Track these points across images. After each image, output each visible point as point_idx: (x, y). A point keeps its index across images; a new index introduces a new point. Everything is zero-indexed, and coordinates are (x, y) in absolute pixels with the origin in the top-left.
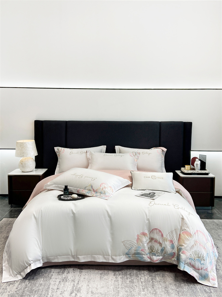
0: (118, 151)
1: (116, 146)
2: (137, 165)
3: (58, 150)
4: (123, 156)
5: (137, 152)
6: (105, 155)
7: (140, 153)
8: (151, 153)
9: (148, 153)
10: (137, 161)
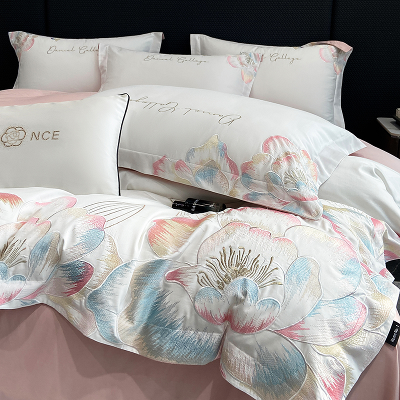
0: (196, 50)
1: (192, 35)
4: (205, 62)
5: (254, 54)
6: (150, 58)
7: (264, 57)
8: (297, 59)
9: (289, 58)
10: (251, 80)
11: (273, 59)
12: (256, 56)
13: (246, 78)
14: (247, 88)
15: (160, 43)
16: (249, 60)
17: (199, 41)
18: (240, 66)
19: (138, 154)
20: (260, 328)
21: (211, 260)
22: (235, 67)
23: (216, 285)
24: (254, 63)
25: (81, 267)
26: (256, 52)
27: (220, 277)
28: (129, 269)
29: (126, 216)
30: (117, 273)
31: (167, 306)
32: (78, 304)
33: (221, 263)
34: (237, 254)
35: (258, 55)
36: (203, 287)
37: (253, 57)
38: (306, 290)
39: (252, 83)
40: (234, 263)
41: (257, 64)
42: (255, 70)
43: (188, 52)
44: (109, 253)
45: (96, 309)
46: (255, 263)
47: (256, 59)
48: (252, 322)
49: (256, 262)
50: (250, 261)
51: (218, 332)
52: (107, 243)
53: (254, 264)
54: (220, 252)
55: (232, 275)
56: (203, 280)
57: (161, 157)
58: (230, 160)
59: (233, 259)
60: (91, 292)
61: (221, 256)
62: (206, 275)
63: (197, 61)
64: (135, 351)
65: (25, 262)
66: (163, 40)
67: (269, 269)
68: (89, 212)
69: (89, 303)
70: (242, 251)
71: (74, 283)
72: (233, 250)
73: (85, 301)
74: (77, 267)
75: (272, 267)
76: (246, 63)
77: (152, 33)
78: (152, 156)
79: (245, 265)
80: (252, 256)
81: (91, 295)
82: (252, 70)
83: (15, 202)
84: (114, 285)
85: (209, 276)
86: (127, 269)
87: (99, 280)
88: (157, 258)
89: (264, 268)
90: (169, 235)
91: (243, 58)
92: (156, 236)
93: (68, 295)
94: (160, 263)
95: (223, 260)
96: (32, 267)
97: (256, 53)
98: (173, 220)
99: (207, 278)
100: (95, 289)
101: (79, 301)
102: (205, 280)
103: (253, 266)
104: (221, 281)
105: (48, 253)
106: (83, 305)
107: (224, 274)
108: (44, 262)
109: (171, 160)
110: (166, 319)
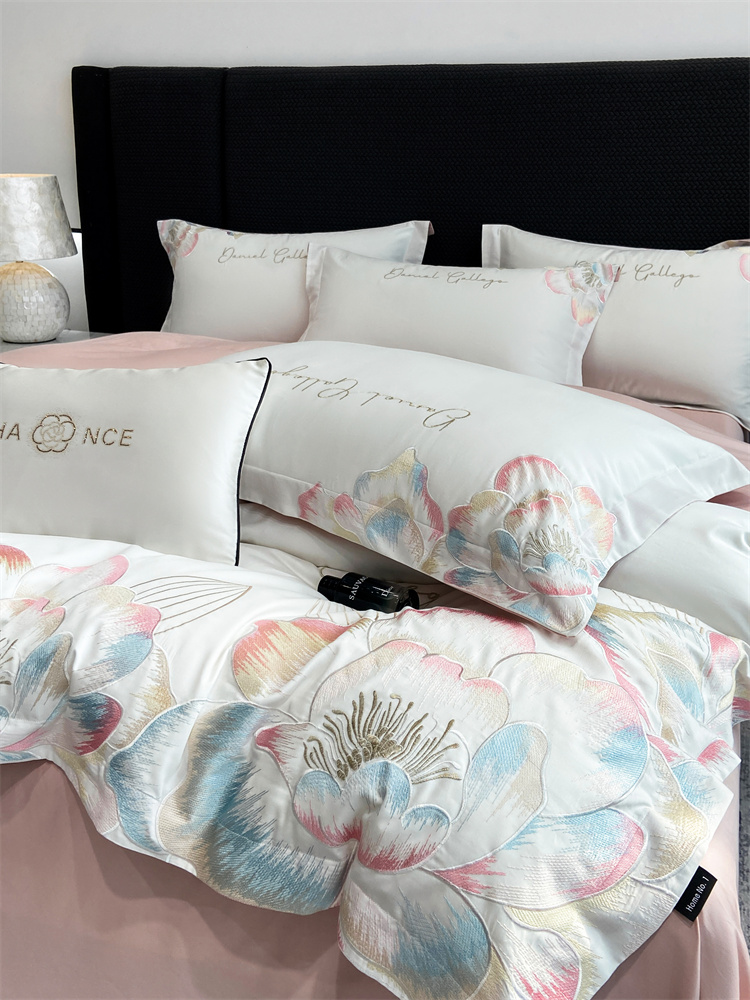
0: (492, 256)
1: (485, 227)
2: (584, 344)
3: (172, 233)
4: (500, 282)
5: (603, 265)
6: (397, 272)
7: (623, 270)
8: (691, 276)
9: (673, 275)
10: (592, 320)
11: (641, 275)
12: (607, 270)
13: (581, 314)
14: (581, 335)
15: (425, 242)
16: (590, 277)
17: (497, 238)
18: (569, 290)
19: (272, 477)
20: (407, 863)
21: (334, 717)
22: (559, 293)
23: (334, 768)
24: (600, 284)
25: (101, 706)
26: (608, 261)
27: (343, 754)
28: (186, 717)
29: (202, 611)
30: (164, 723)
31: (248, 796)
32: (95, 772)
33: (352, 725)
34: (384, 708)
35: (611, 267)
36: (311, 770)
37: (600, 273)
38: (509, 795)
39: (592, 325)
40: (375, 728)
41: (607, 286)
42: (602, 299)
43: (476, 261)
44: (154, 684)
45: (120, 785)
46: (414, 731)
47: (606, 277)
48: (392, 850)
49: (416, 728)
50: (404, 728)
51: (333, 857)
52: (152, 664)
53: (411, 734)
54: (354, 703)
55: (366, 753)
56: (314, 755)
57: (311, 486)
58: (431, 502)
59: (375, 719)
60: (114, 754)
61: (355, 709)
62: (320, 744)
63: (483, 280)
64: (190, 869)
65: (8, 683)
66: (430, 237)
67: (440, 744)
68: (137, 598)
69: (112, 772)
70: (395, 703)
71: (89, 734)
72: (379, 701)
73: (106, 768)
74: (95, 705)
75: (446, 742)
76: (583, 283)
77: (410, 222)
78: (297, 484)
79: (394, 734)
80: (413, 716)
81: (115, 759)
82: (595, 298)
83: (17, 563)
84: (156, 744)
85: (326, 748)
86: (182, 716)
87: (129, 733)
88: (242, 700)
89: (429, 744)
90: (275, 654)
91: (579, 274)
92: (249, 654)
93: (81, 754)
94: (242, 711)
95: (356, 718)
96: (19, 694)
97: (607, 263)
98: (295, 623)
99: (322, 752)
100: (121, 750)
101: (96, 767)
102: (317, 755)
103: (409, 738)
104: (343, 763)
105: (47, 673)
106: (102, 774)
107: (352, 748)
108: (39, 688)
109: (329, 492)
110: (244, 819)
